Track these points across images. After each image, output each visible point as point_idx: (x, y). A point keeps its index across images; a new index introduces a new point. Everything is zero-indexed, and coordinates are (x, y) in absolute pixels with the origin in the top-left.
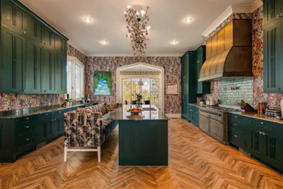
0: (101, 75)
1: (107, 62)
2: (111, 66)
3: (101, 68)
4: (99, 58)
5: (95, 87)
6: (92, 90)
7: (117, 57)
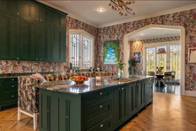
0: (109, 44)
1: (115, 30)
2: (118, 34)
3: (110, 37)
4: (109, 28)
5: (105, 57)
6: (102, 59)
7: (125, 24)
